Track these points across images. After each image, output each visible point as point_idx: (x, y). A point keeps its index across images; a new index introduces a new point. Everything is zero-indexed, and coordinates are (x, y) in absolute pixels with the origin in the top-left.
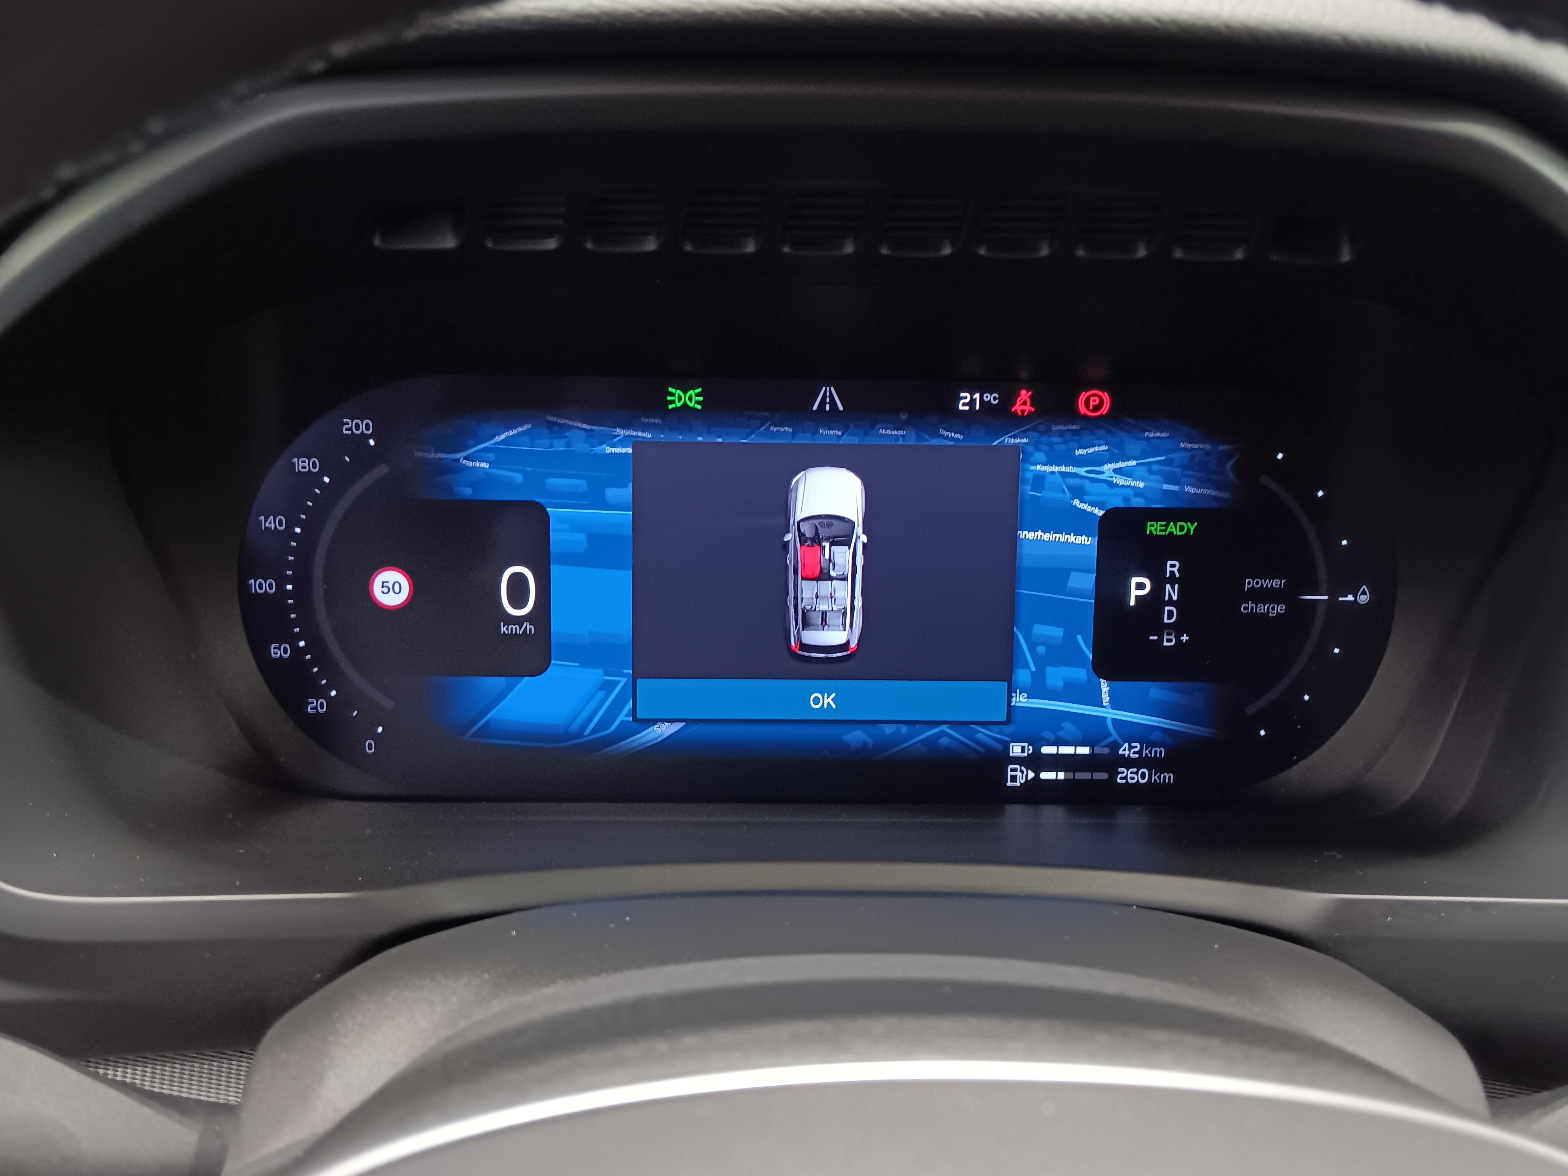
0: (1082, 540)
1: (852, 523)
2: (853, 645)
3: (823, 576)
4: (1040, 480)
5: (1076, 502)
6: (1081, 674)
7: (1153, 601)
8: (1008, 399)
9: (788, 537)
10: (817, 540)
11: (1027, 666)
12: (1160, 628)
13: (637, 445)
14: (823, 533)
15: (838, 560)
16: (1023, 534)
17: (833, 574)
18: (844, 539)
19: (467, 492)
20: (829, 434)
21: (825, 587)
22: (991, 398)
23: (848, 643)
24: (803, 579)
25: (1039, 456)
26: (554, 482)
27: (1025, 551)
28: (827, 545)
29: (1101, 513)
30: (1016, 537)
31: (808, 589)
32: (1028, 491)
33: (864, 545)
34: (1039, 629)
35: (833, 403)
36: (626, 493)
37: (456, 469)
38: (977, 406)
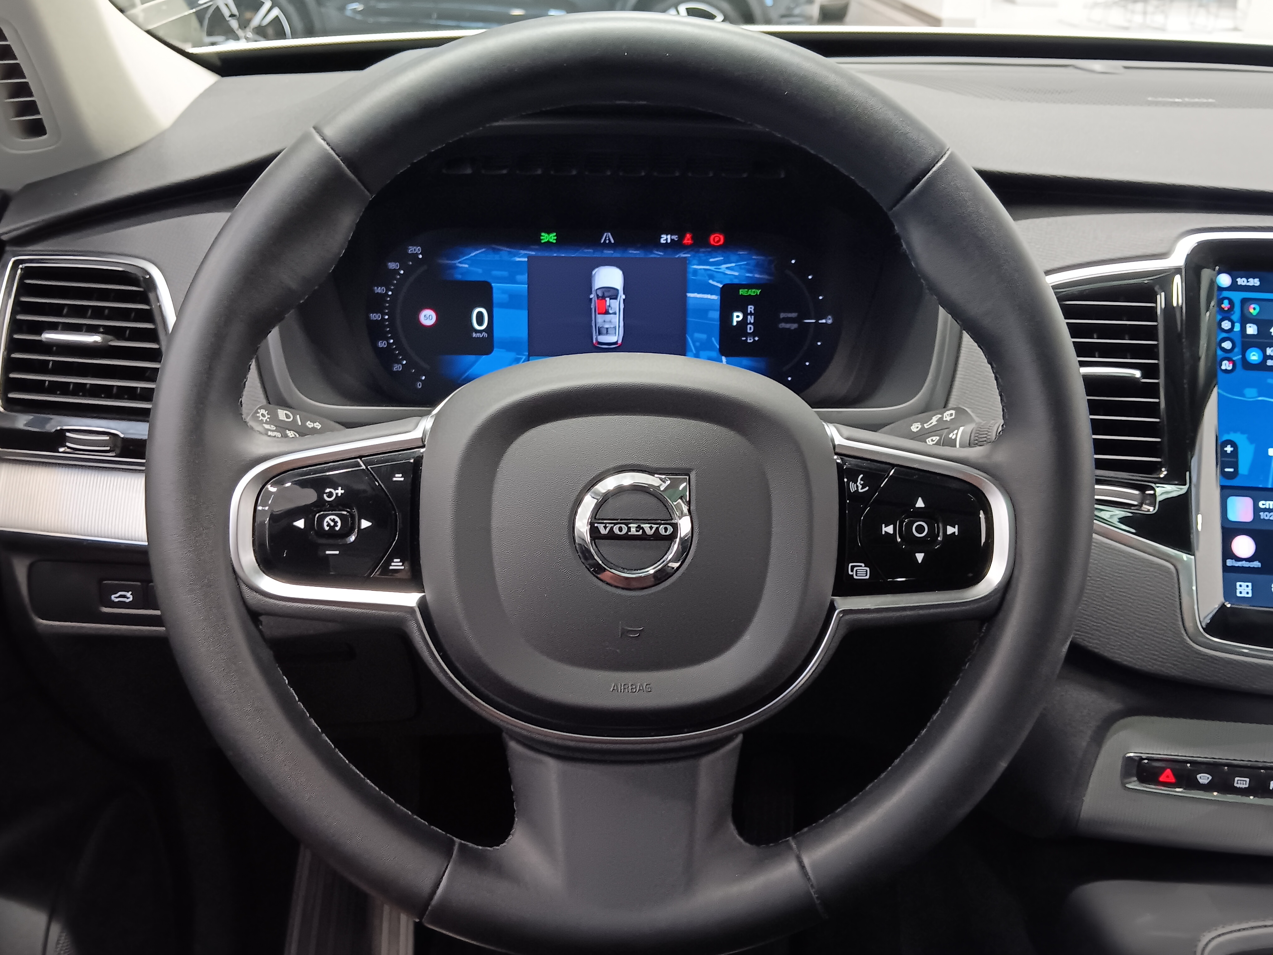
0: (714, 297)
1: (617, 290)
2: (620, 342)
3: (607, 313)
4: (696, 271)
5: (711, 282)
6: (715, 354)
7: (743, 323)
8: (681, 238)
9: (592, 296)
10: (604, 297)
11: (692, 351)
12: (747, 335)
13: (529, 257)
14: (606, 294)
15: (612, 306)
16: (689, 295)
17: (611, 312)
18: (614, 297)
19: (459, 277)
20: (608, 253)
21: (608, 317)
22: (675, 237)
23: (617, 341)
24: (599, 314)
25: (695, 262)
26: (496, 273)
27: (690, 303)
28: (608, 299)
29: (721, 286)
30: (686, 296)
31: (600, 318)
32: (691, 277)
33: (624, 300)
34: (697, 335)
35: (609, 239)
36: (524, 277)
37: (454, 267)
38: (669, 241)
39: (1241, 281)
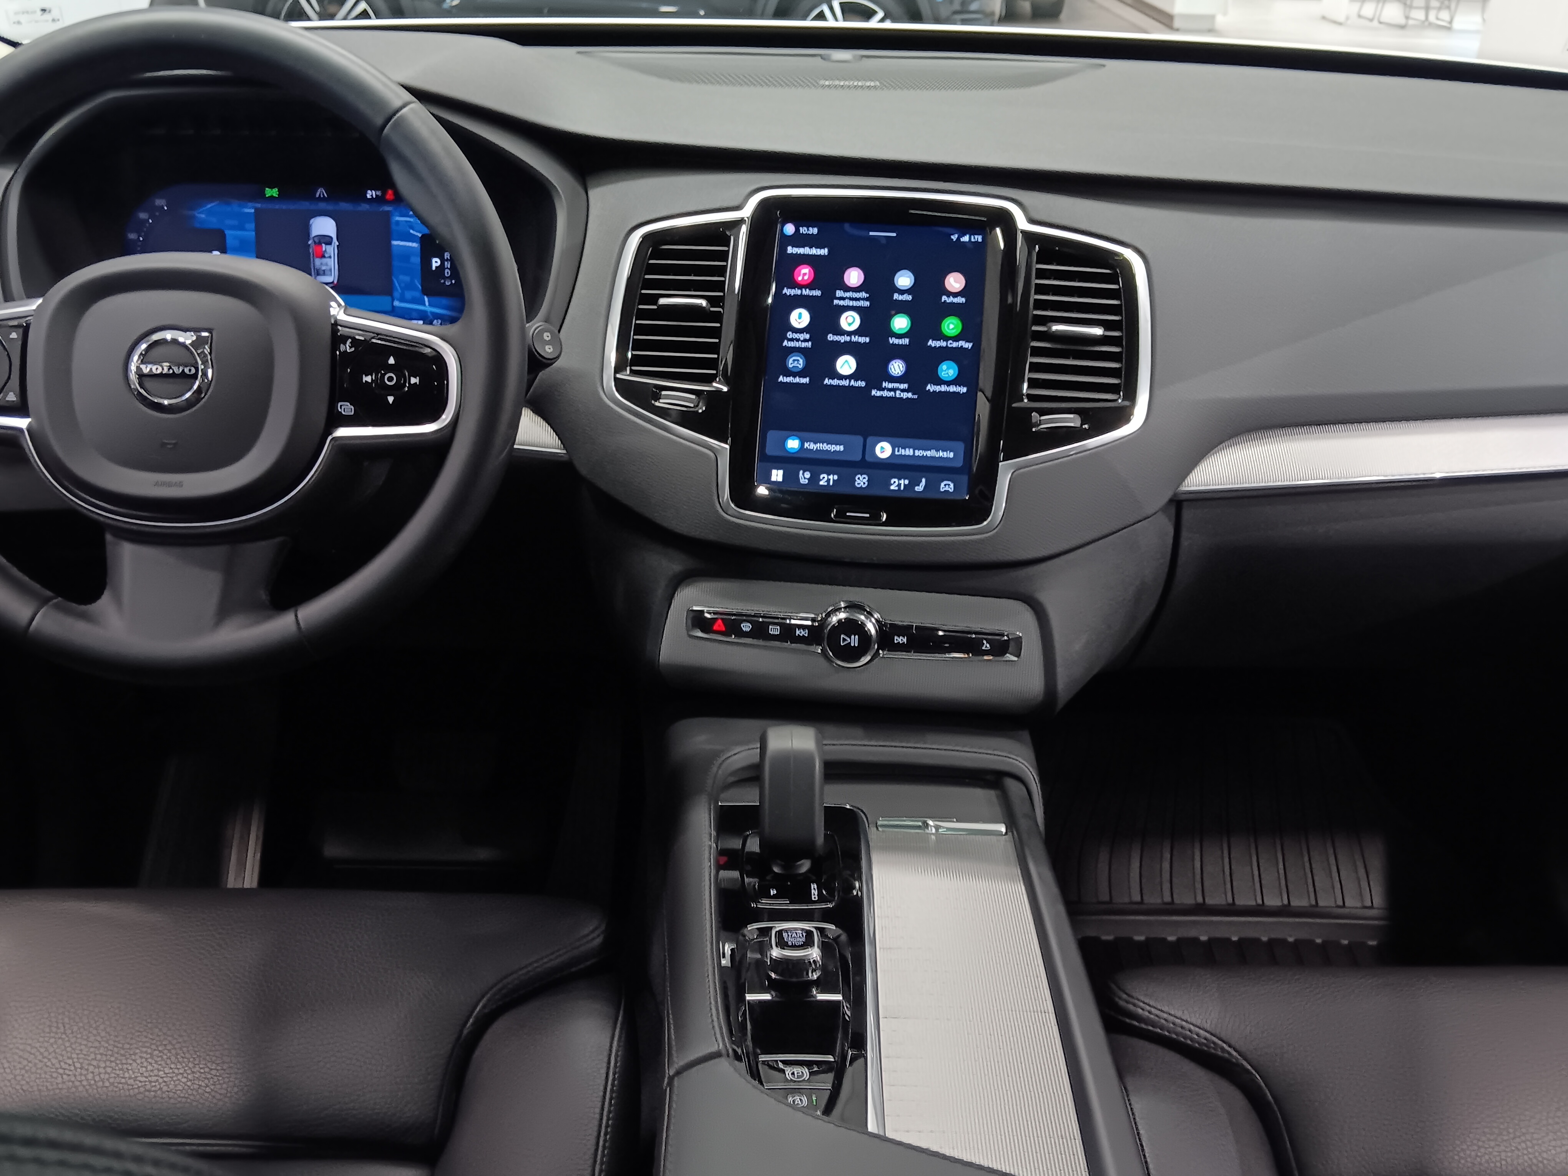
0: (415, 245)
1: (331, 238)
2: (336, 282)
3: (323, 256)
4: (398, 222)
5: (412, 231)
6: (417, 294)
7: (441, 268)
8: (384, 193)
9: (310, 242)
10: (320, 243)
11: (397, 290)
12: (445, 278)
13: (256, 209)
14: (322, 241)
15: (327, 250)
16: (395, 243)
17: (326, 255)
18: (329, 243)
19: (198, 225)
20: (322, 206)
21: (324, 260)
22: (379, 193)
23: (333, 281)
24: (317, 257)
25: (397, 214)
26: (228, 222)
27: (394, 250)
28: (323, 245)
29: (420, 235)
30: (391, 243)
31: (318, 261)
32: (394, 227)
33: (338, 246)
34: (402, 277)
35: (323, 195)
36: (252, 226)
37: (194, 217)
38: (374, 196)
39: (803, 230)
